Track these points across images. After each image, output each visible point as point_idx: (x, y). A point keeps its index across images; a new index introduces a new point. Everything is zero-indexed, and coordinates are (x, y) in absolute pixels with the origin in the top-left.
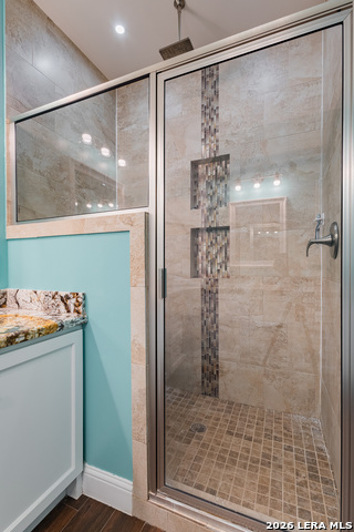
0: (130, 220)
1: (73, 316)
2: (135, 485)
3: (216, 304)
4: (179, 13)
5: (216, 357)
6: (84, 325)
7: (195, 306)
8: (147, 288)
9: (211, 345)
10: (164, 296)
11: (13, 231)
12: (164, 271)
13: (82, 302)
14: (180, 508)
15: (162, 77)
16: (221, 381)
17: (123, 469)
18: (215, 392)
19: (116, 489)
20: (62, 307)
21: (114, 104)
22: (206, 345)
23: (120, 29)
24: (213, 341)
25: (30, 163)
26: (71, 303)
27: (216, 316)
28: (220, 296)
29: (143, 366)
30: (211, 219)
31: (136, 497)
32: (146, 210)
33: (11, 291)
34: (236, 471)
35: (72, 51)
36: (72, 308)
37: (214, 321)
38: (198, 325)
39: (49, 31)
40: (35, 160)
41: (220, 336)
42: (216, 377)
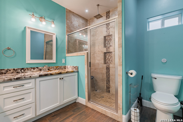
0: (85, 53)
1: (76, 70)
2: (86, 100)
3: (109, 70)
4: (98, 7)
5: (109, 83)
6: (78, 72)
7: (105, 71)
8: (87, 65)
9: (108, 80)
10: (90, 67)
11: (67, 55)
12: (90, 62)
13: (78, 68)
14: (93, 103)
15: (90, 28)
16: (110, 89)
17: (84, 98)
18: (109, 92)
19: (83, 101)
20: (75, 69)
21: (87, 24)
22: (107, 80)
23: (87, 11)
24: (109, 79)
25: (70, 42)
26: (76, 68)
27: (109, 73)
28: (110, 69)
29: (87, 79)
30: (108, 50)
31: (86, 102)
32: (87, 51)
33: (67, 66)
34: (107, 103)
35: (78, 16)
36: (76, 69)
37: (109, 74)
38: (105, 75)
39: (73, 15)
40: (71, 41)
41: (110, 78)
42: (109, 88)
